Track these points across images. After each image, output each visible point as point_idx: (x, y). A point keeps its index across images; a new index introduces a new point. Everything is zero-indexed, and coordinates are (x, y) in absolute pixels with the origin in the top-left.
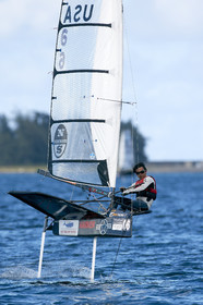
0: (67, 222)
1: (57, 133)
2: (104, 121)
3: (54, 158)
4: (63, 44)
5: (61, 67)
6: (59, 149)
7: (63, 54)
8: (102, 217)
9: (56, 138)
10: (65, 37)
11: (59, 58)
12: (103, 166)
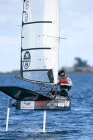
0: (26, 102)
1: (25, 55)
2: (50, 48)
3: (24, 69)
4: (27, 9)
5: (26, 21)
6: (27, 65)
7: (27, 14)
8: (51, 100)
9: (25, 58)
10: (28, 5)
11: (25, 16)
12: (50, 72)
